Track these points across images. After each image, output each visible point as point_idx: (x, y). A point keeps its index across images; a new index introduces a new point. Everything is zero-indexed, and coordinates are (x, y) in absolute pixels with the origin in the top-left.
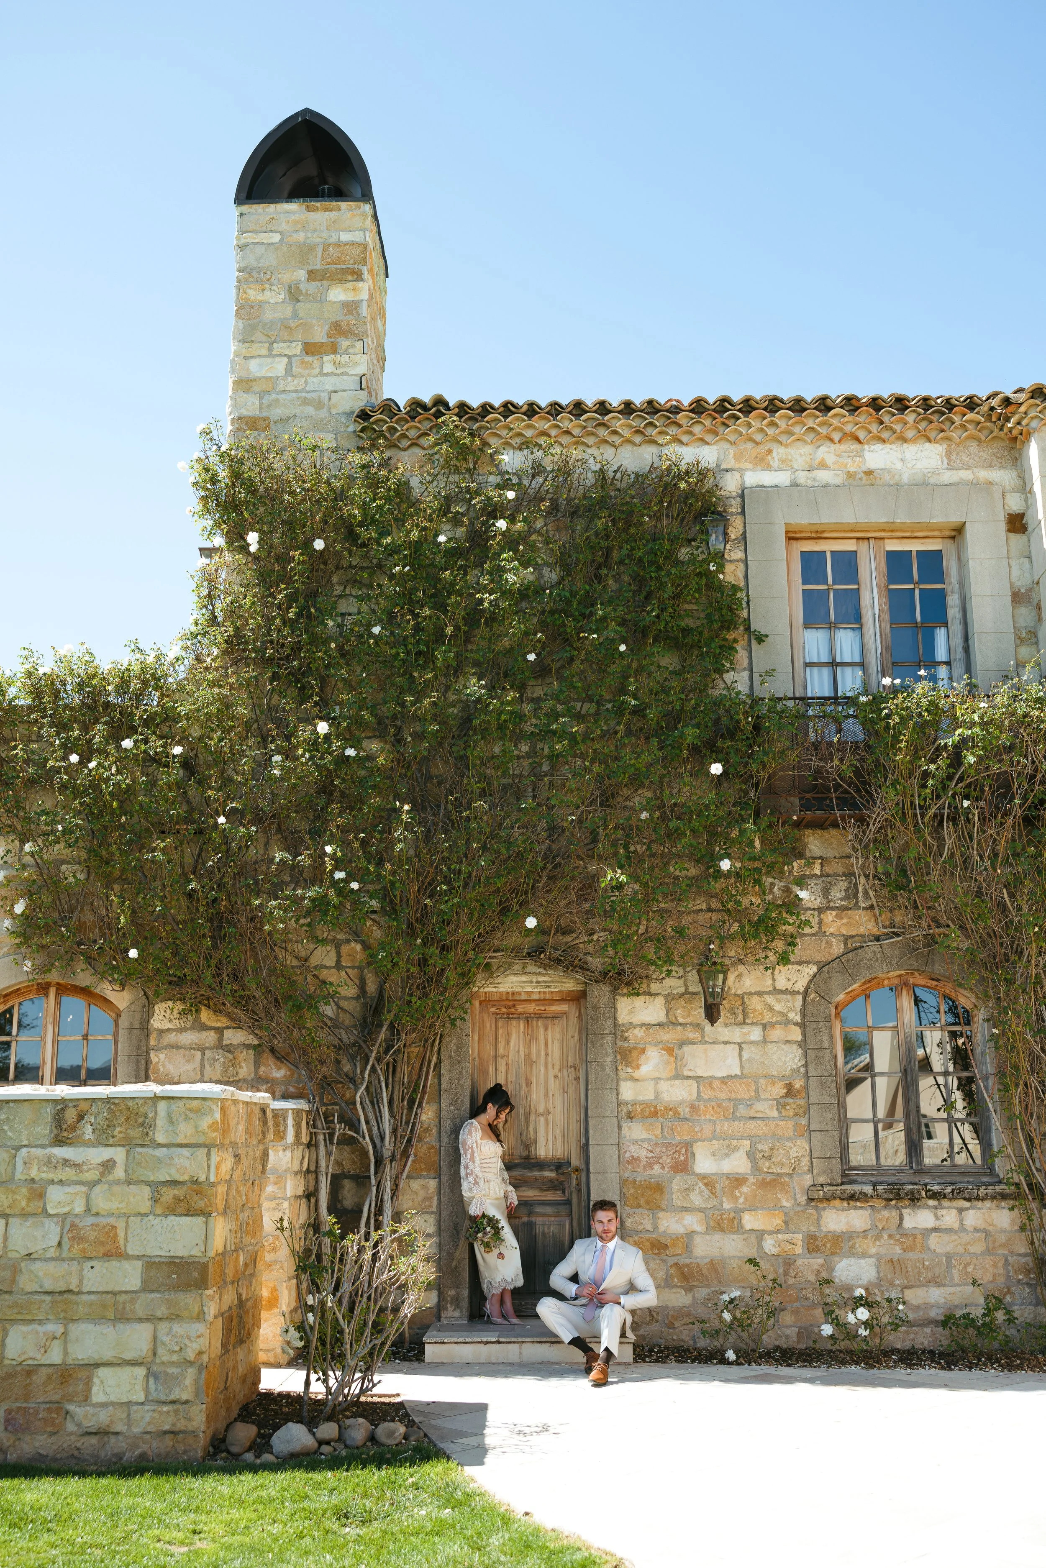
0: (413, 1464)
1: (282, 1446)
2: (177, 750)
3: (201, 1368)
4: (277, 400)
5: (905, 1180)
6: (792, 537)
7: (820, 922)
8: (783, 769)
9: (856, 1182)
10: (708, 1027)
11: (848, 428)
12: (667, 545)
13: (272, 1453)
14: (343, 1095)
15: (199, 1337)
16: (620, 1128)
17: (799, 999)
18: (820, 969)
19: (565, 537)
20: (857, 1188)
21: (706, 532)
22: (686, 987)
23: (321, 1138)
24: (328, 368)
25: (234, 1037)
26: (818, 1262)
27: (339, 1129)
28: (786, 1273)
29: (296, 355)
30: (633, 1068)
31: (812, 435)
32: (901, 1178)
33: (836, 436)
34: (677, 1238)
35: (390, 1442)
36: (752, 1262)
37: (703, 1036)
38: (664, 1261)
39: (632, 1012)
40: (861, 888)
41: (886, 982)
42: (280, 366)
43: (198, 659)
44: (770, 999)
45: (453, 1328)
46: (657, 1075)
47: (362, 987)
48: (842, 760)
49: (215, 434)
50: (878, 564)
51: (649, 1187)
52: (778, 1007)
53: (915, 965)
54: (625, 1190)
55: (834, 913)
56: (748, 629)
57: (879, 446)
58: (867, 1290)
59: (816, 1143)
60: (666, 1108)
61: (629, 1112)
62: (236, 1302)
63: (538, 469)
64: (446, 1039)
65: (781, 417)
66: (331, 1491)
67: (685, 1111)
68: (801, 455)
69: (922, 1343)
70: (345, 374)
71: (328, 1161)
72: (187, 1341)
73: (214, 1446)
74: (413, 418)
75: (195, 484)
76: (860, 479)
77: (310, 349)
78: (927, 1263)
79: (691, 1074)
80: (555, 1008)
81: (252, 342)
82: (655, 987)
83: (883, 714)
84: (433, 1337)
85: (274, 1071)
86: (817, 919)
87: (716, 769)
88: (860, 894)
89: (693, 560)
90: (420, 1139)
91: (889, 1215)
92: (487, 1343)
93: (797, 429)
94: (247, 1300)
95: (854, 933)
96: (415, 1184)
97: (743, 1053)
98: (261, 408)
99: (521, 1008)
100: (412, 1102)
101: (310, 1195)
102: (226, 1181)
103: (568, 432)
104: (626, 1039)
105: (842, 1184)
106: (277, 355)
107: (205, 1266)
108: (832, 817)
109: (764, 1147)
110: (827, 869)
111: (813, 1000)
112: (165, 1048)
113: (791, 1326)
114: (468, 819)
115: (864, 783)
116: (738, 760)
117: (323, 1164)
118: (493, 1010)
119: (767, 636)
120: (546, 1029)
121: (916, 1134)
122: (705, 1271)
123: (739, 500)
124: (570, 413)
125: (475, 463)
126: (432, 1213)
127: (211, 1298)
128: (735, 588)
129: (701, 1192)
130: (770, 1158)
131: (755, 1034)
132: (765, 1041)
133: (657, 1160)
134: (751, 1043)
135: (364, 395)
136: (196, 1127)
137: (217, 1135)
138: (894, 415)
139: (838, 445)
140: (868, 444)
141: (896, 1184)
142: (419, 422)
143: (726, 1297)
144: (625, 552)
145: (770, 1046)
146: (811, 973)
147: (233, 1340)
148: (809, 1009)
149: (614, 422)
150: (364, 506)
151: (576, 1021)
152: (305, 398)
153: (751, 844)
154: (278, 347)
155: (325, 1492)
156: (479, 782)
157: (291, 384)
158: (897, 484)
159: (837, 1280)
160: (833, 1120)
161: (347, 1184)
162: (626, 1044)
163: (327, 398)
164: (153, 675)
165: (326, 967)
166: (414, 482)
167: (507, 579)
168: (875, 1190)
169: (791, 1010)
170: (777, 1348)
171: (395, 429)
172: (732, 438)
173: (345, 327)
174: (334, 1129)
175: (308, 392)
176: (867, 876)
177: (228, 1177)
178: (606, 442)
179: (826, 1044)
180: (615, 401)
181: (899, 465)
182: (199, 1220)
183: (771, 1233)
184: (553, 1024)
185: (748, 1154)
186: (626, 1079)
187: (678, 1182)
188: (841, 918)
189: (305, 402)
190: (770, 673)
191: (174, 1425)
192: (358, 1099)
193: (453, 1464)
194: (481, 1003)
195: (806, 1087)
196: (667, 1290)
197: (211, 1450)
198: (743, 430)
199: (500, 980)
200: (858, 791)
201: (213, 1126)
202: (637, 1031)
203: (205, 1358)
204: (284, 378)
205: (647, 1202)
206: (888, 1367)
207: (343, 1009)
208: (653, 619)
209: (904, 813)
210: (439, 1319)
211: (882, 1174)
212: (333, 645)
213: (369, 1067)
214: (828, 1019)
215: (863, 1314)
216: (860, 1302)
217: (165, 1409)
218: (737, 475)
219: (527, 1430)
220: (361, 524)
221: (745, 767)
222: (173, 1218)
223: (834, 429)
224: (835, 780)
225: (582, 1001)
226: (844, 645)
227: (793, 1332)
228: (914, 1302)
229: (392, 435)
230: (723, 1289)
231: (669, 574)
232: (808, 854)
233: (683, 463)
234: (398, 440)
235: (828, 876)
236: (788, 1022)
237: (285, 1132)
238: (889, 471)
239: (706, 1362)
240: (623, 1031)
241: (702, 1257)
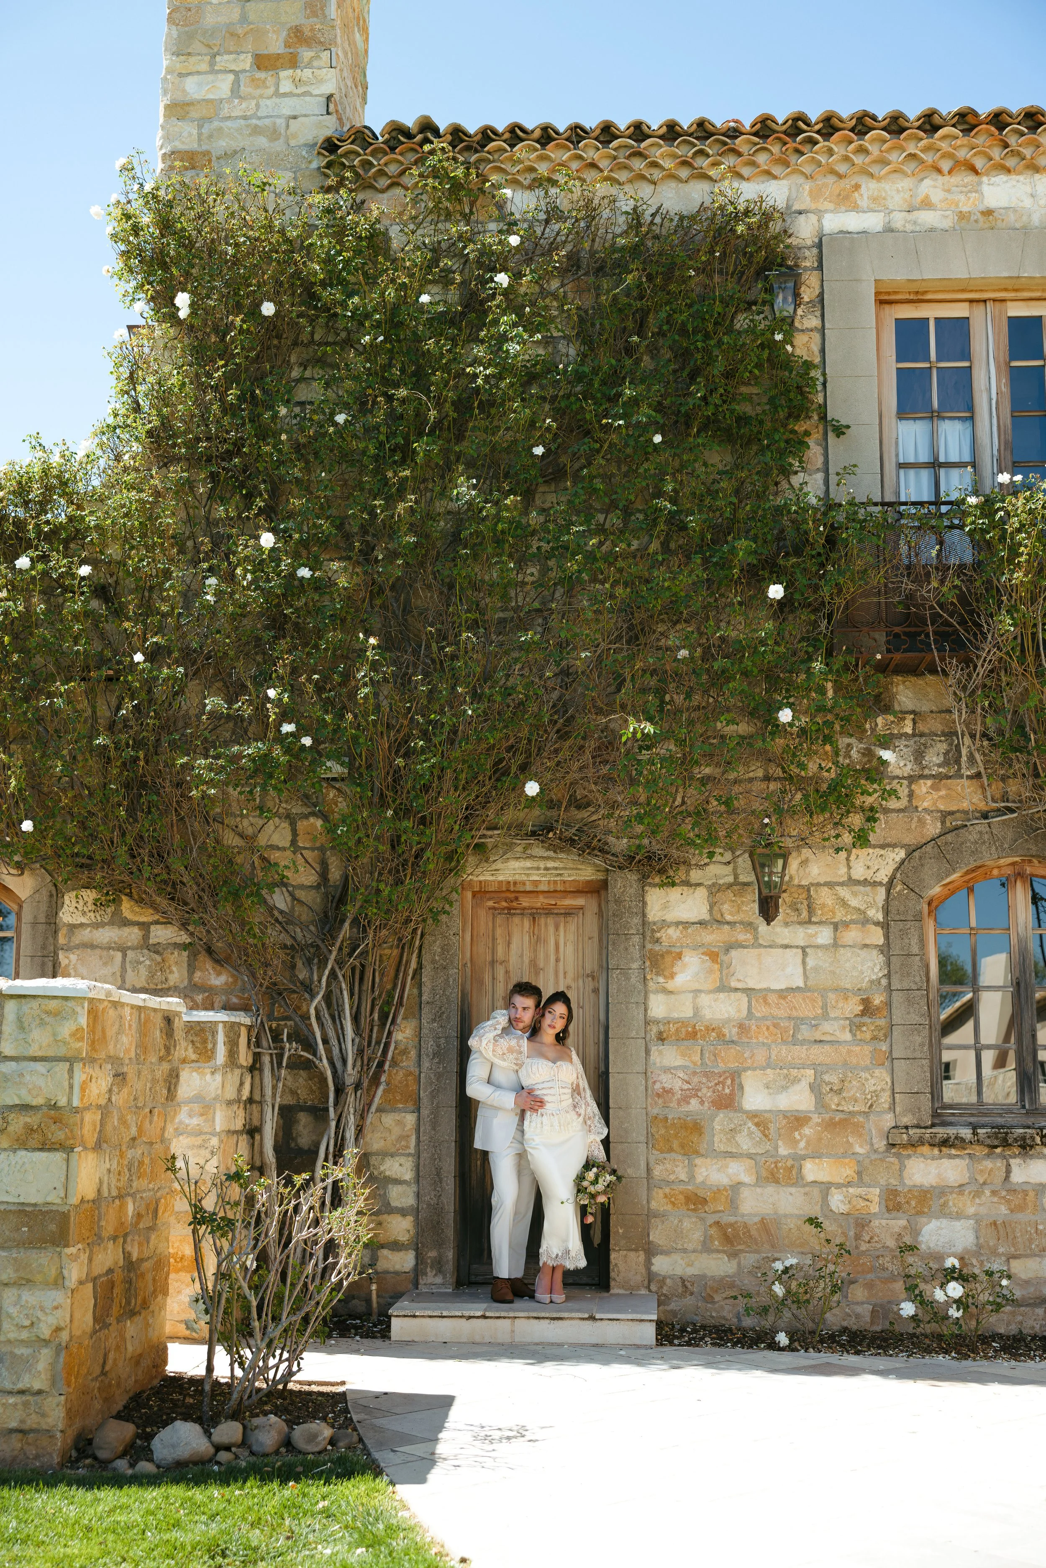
0: (327, 1482)
1: (165, 1452)
2: (85, 570)
3: (58, 1349)
4: (220, 129)
5: (1015, 1122)
6: (883, 301)
7: (911, 795)
8: (862, 595)
9: (951, 1124)
10: (763, 927)
11: (962, 154)
12: (718, 308)
13: (151, 1460)
14: (299, 1008)
15: (56, 1308)
16: (647, 1052)
17: (882, 892)
18: (909, 855)
19: (588, 301)
20: (951, 1131)
21: (769, 290)
22: (736, 877)
23: (266, 1059)
24: (286, 86)
25: (162, 934)
26: (899, 1223)
27: (290, 1049)
28: (858, 1237)
29: (244, 71)
30: (665, 977)
31: (912, 165)
32: (1009, 1119)
33: (946, 165)
34: (718, 1191)
35: (310, 1448)
36: (813, 1221)
37: (756, 938)
38: (702, 1219)
39: (665, 906)
40: (964, 751)
41: (995, 872)
42: (224, 84)
43: (118, 458)
44: (843, 892)
45: (433, 1297)
46: (697, 986)
47: (324, 875)
48: (942, 582)
49: (138, 170)
50: (997, 335)
51: (684, 1126)
52: (854, 902)
53: (1034, 850)
54: (654, 1130)
55: (929, 783)
56: (823, 417)
57: (1002, 178)
58: (961, 1259)
59: (900, 1074)
60: (707, 1028)
61: (661, 1033)
62: (121, 1263)
63: (553, 214)
64: (428, 939)
65: (873, 141)
66: (213, 1517)
67: (731, 1032)
68: (898, 191)
69: (1033, 1328)
70: (307, 94)
71: (274, 1087)
72: (40, 1314)
73: (78, 1450)
74: (393, 149)
75: (114, 236)
76: (976, 221)
77: (263, 62)
78: (1041, 1227)
79: (740, 985)
80: (569, 902)
81: (189, 54)
82: (695, 875)
83: (997, 517)
84: (403, 1309)
85: (213, 976)
86: (906, 791)
87: (776, 591)
88: (964, 758)
89: (751, 330)
90: (394, 1063)
91: (993, 1165)
92: (470, 1317)
93: (895, 157)
94: (141, 1260)
95: (954, 808)
96: (389, 1119)
97: (808, 960)
98: (200, 140)
99: (525, 902)
100: (384, 1017)
101: (253, 1131)
102: (99, 1107)
103: (593, 165)
104: (658, 941)
105: (933, 1125)
106: (220, 71)
107: (64, 1218)
108: (928, 658)
109: (832, 1078)
110: (921, 727)
111: (899, 893)
112: (77, 947)
113: (863, 1303)
114: (454, 657)
115: (971, 613)
116: (805, 582)
117: (268, 1091)
118: (490, 903)
119: (848, 427)
120: (557, 928)
121: (1031, 1065)
122: (754, 1233)
123: (815, 251)
124: (596, 139)
125: (472, 204)
126: (409, 1155)
127: (74, 1258)
128: (808, 365)
129: (750, 1133)
130: (839, 1092)
131: (824, 936)
132: (836, 945)
133: (695, 1093)
134: (818, 947)
135: (331, 120)
136: (54, 1035)
137: (83, 1047)
138: (1022, 134)
139: (947, 178)
140: (987, 175)
141: (1003, 1127)
142: (401, 154)
143: (779, 1266)
144: (663, 315)
145: (842, 951)
146: (898, 859)
147: (115, 1310)
148: (894, 904)
149: (653, 150)
150: (329, 261)
151: (595, 920)
152: (256, 126)
153: (822, 691)
154: (223, 61)
155: (204, 1518)
156: (468, 611)
157: (239, 108)
158: (1024, 228)
159: (923, 1247)
160: (922, 1045)
161: (304, 1120)
162: (657, 948)
163: (284, 125)
164: (58, 477)
165: (278, 848)
166: (394, 232)
167: (508, 351)
168: (975, 1134)
169: (870, 906)
170: (845, 1330)
171: (371, 164)
172: (807, 169)
173: (307, 33)
174: (283, 1048)
175: (260, 118)
176: (973, 736)
177: (102, 1102)
178: (643, 177)
179: (915, 950)
180: (655, 123)
181: (1028, 203)
182: (58, 1157)
183: (839, 1186)
184: (566, 922)
185: (811, 1086)
186: (657, 992)
187: (721, 1121)
188: (938, 790)
189: (256, 131)
190: (849, 470)
191: (22, 1421)
192: (312, 1011)
193: (381, 1483)
194: (474, 896)
195: (889, 1004)
196: (705, 1255)
197: (74, 1454)
198: (823, 159)
199: (499, 865)
200: (962, 623)
201: (77, 1034)
202: (671, 931)
203: (65, 1336)
204: (229, 100)
205: (682, 1146)
206: (986, 1357)
207: (299, 901)
208: (698, 402)
209: (1023, 651)
210: (416, 1285)
211: (985, 1115)
212: (284, 437)
213: (327, 972)
214: (918, 917)
215: (955, 1290)
216: (951, 1275)
217: (11, 1400)
218: (813, 218)
219: (496, 1435)
220: (324, 284)
221: (815, 592)
222: (23, 1153)
223: (943, 156)
224: (932, 607)
225: (603, 893)
226: (949, 438)
227: (865, 1310)
228: (1023, 1276)
229: (367, 171)
230: (776, 1255)
231: (720, 343)
232: (897, 708)
233: (741, 200)
234: (375, 178)
235: (922, 735)
236: (866, 921)
237: (213, 1050)
238: (1015, 210)
239: (750, 1347)
240: (653, 931)
241: (750, 1215)
